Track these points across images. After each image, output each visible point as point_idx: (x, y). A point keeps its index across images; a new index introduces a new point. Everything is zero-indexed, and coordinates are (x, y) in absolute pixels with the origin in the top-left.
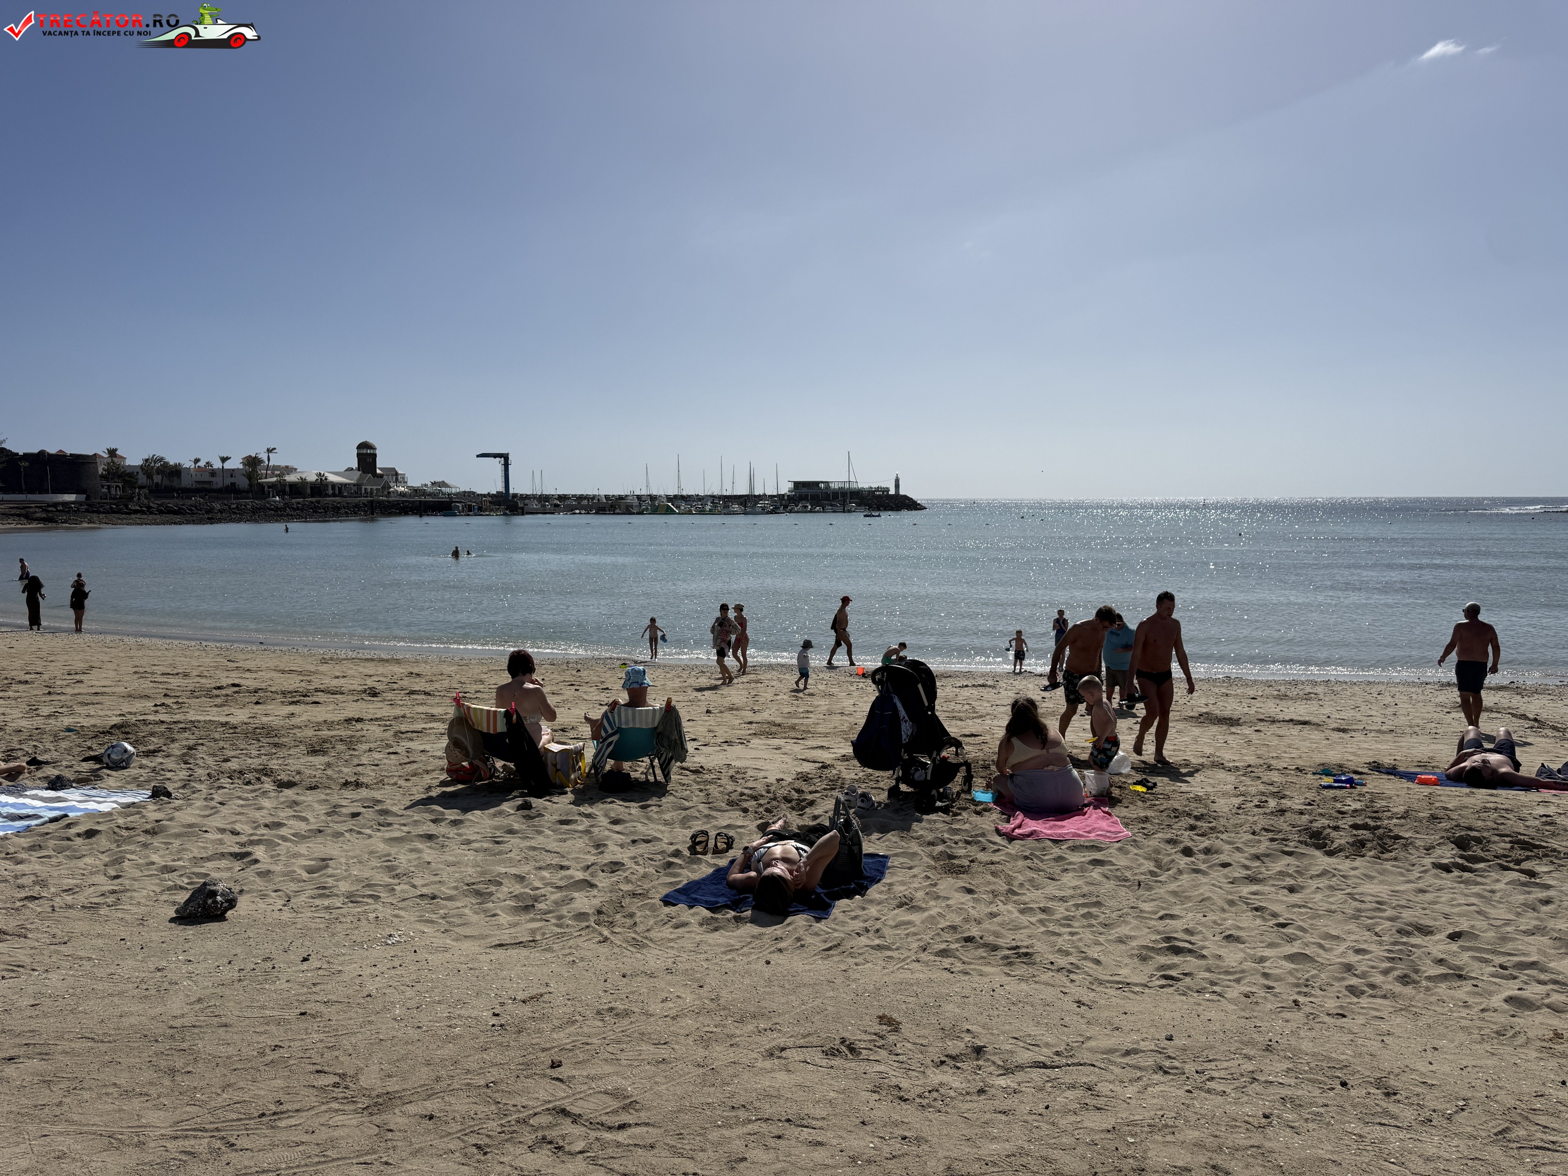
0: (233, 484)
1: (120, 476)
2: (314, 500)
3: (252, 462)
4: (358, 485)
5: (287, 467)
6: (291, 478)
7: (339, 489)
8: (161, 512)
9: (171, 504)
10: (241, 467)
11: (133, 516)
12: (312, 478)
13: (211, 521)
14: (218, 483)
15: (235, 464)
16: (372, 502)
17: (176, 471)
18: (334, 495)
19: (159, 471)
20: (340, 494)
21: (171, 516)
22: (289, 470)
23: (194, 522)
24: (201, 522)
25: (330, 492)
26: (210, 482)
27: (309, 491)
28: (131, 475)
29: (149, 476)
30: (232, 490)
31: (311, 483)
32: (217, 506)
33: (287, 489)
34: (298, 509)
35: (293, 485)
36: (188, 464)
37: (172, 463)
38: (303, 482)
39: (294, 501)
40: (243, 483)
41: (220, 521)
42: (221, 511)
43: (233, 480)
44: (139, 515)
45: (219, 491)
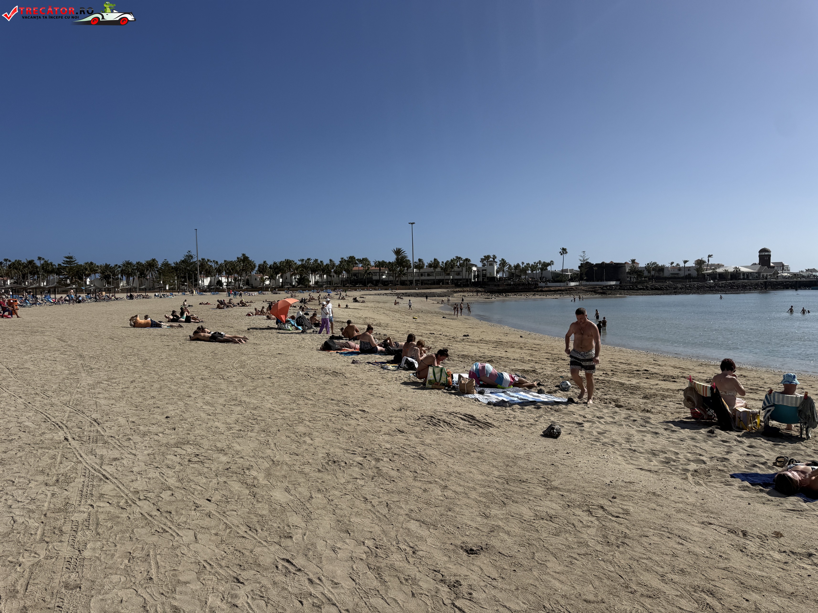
0: (690, 274)
1: (636, 272)
2: (731, 282)
3: (700, 263)
4: (759, 273)
5: (718, 264)
6: (720, 270)
7: (747, 275)
8: (652, 289)
9: (657, 285)
10: (694, 265)
11: (639, 291)
12: (731, 270)
13: (675, 293)
14: (682, 274)
15: (691, 264)
16: (765, 282)
17: (661, 269)
18: (744, 279)
19: (654, 269)
20: (748, 278)
21: (657, 291)
22: (719, 266)
23: (667, 294)
24: (670, 294)
25: (742, 277)
26: (678, 274)
27: (729, 277)
28: (641, 272)
29: (649, 272)
30: (689, 277)
31: (731, 273)
32: (679, 286)
33: (718, 276)
34: (722, 287)
35: (721, 274)
36: (668, 265)
37: (660, 265)
38: (726, 272)
39: (720, 282)
40: (694, 274)
41: (680, 293)
42: (681, 289)
43: (689, 272)
44: (642, 291)
45: (682, 278)
